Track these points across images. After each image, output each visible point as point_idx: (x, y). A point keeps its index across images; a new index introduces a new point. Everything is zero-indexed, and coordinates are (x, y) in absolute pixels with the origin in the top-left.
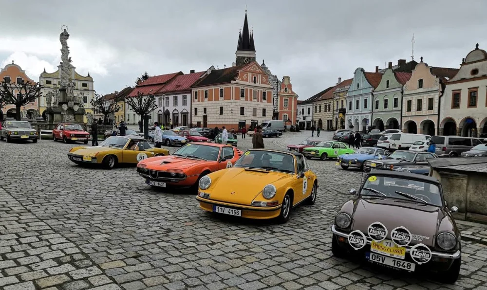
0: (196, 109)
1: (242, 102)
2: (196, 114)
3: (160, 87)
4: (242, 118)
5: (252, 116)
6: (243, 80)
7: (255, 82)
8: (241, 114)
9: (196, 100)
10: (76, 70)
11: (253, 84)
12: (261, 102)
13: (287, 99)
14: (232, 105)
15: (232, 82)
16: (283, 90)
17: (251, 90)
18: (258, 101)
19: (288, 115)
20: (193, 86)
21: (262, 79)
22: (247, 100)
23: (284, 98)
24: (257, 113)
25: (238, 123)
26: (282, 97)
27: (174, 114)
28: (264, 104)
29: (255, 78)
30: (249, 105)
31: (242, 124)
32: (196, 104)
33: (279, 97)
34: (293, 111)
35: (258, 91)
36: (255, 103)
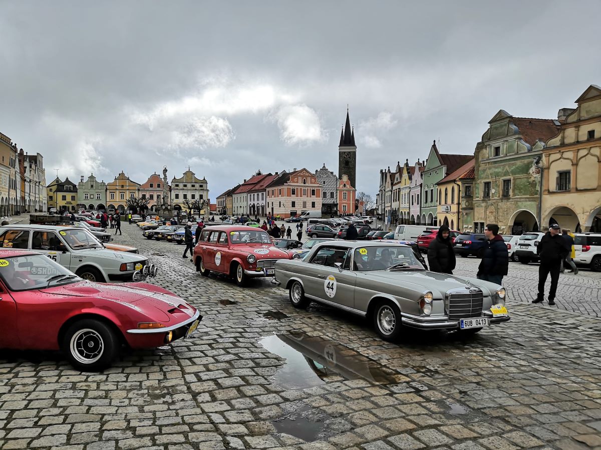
0: (268, 203)
1: (293, 198)
2: (268, 207)
3: (253, 186)
4: (293, 209)
5: (302, 207)
6: (294, 182)
7: (305, 183)
8: (292, 206)
9: (268, 197)
10: (195, 176)
11: (303, 184)
12: (310, 197)
13: (346, 193)
14: (287, 200)
15: (285, 184)
16: (341, 186)
17: (301, 189)
18: (308, 197)
19: (347, 205)
20: (268, 186)
21: (311, 180)
22: (297, 196)
23: (343, 192)
24: (307, 205)
25: (290, 213)
26: (341, 191)
27: (257, 207)
28: (314, 198)
29: (305, 180)
30: (299, 201)
31: (293, 214)
32: (268, 200)
33: (338, 192)
34: (351, 202)
35: (308, 189)
36: (304, 198)
